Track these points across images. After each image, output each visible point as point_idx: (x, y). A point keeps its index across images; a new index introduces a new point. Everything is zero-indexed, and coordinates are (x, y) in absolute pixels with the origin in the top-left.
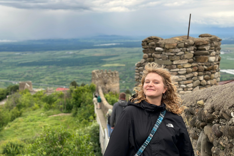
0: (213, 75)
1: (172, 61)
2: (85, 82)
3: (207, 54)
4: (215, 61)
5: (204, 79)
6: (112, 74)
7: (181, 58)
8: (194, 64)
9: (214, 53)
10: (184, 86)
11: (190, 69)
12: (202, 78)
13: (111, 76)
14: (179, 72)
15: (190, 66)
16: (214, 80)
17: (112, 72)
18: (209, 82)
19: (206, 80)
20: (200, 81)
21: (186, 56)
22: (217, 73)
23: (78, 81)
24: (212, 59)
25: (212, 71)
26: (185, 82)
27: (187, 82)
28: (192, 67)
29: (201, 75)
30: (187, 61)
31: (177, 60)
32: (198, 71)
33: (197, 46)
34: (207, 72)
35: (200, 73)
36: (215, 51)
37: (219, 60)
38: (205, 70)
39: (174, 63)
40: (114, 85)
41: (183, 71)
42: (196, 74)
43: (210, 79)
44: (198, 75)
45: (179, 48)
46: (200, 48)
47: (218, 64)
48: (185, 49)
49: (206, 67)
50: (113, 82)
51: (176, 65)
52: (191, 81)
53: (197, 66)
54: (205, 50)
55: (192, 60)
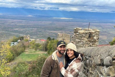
0: (95, 43)
1: (81, 38)
2: (54, 38)
3: (93, 36)
4: (96, 39)
5: (92, 44)
6: (67, 36)
7: (84, 37)
8: (89, 39)
9: (96, 36)
10: (85, 46)
11: (87, 41)
12: (91, 44)
13: (66, 36)
14: (84, 42)
15: (87, 40)
16: (96, 45)
17: (67, 35)
18: (93, 45)
19: (93, 44)
20: (91, 45)
21: (86, 36)
22: (97, 43)
23: (51, 37)
24: (95, 38)
25: (95, 42)
26: (85, 45)
27: (86, 45)
28: (88, 40)
29: (91, 43)
30: (86, 38)
31: (83, 38)
32: (90, 41)
33: (91, 33)
34: (93, 42)
35: (91, 42)
36: (96, 35)
37: (98, 38)
38: (92, 41)
39: (82, 38)
40: (67, 41)
41: (85, 41)
42: (89, 42)
43: (94, 44)
44: (90, 43)
45: (84, 34)
46: (91, 34)
47: (98, 40)
48: (86, 34)
49: (93, 41)
50: (67, 39)
51: (83, 39)
52: (87, 44)
53: (90, 40)
54: (93, 35)
55: (88, 38)
